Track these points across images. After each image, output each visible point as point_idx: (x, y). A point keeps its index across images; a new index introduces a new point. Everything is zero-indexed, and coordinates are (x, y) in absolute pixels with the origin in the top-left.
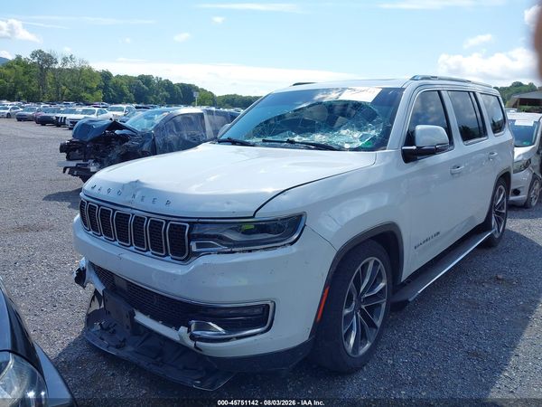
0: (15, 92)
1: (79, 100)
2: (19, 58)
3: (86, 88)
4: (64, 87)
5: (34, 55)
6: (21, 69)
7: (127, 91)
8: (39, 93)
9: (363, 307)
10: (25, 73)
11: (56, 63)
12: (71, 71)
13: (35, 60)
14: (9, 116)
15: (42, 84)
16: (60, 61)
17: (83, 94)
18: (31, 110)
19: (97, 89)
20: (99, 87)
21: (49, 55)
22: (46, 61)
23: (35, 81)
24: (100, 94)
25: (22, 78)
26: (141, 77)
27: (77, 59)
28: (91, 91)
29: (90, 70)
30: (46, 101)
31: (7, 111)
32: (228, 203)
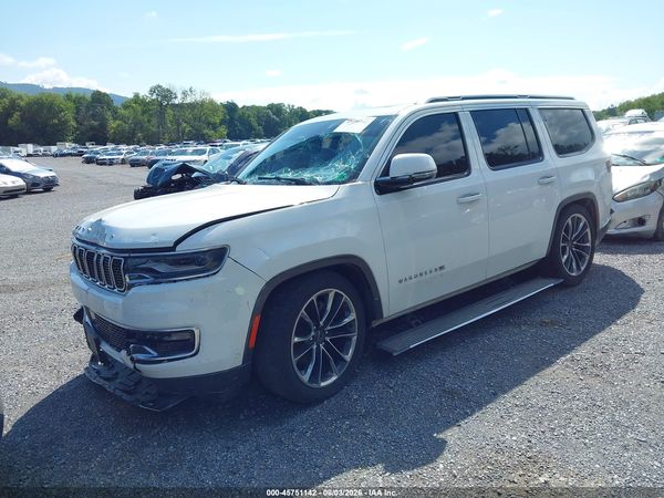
0: (134, 135)
1: (201, 138)
2: (137, 96)
3: (209, 124)
4: (184, 125)
5: (152, 91)
6: (139, 108)
7: (255, 124)
8: (159, 133)
9: (328, 339)
10: (144, 113)
11: (176, 98)
12: (192, 106)
13: (154, 97)
14: (123, 162)
15: (162, 123)
16: (180, 96)
17: (205, 131)
18: (145, 153)
19: (221, 124)
20: (223, 122)
21: (168, 90)
22: (165, 97)
23: (154, 121)
24: (223, 130)
25: (140, 118)
26: (271, 107)
27: (198, 91)
28: (214, 127)
29: (212, 103)
30: (166, 141)
31: (122, 157)
32: (154, 235)
